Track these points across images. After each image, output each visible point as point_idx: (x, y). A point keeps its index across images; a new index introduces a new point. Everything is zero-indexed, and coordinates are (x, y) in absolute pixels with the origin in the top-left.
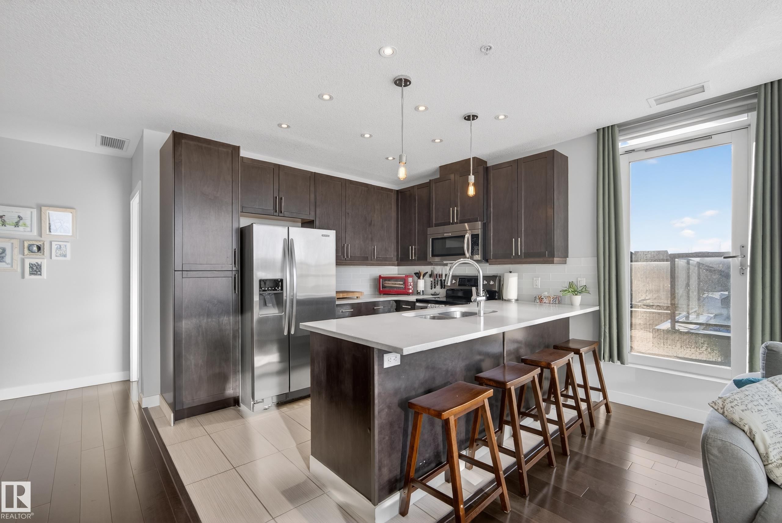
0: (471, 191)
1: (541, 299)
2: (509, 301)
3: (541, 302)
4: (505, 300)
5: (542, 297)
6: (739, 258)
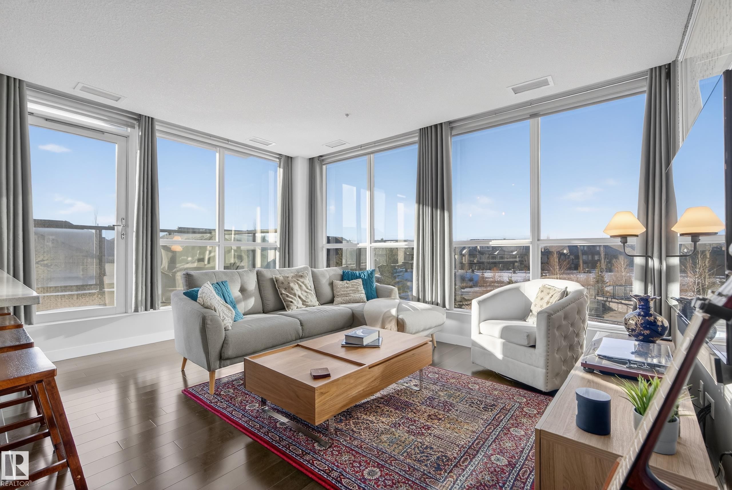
6: (121, 227)
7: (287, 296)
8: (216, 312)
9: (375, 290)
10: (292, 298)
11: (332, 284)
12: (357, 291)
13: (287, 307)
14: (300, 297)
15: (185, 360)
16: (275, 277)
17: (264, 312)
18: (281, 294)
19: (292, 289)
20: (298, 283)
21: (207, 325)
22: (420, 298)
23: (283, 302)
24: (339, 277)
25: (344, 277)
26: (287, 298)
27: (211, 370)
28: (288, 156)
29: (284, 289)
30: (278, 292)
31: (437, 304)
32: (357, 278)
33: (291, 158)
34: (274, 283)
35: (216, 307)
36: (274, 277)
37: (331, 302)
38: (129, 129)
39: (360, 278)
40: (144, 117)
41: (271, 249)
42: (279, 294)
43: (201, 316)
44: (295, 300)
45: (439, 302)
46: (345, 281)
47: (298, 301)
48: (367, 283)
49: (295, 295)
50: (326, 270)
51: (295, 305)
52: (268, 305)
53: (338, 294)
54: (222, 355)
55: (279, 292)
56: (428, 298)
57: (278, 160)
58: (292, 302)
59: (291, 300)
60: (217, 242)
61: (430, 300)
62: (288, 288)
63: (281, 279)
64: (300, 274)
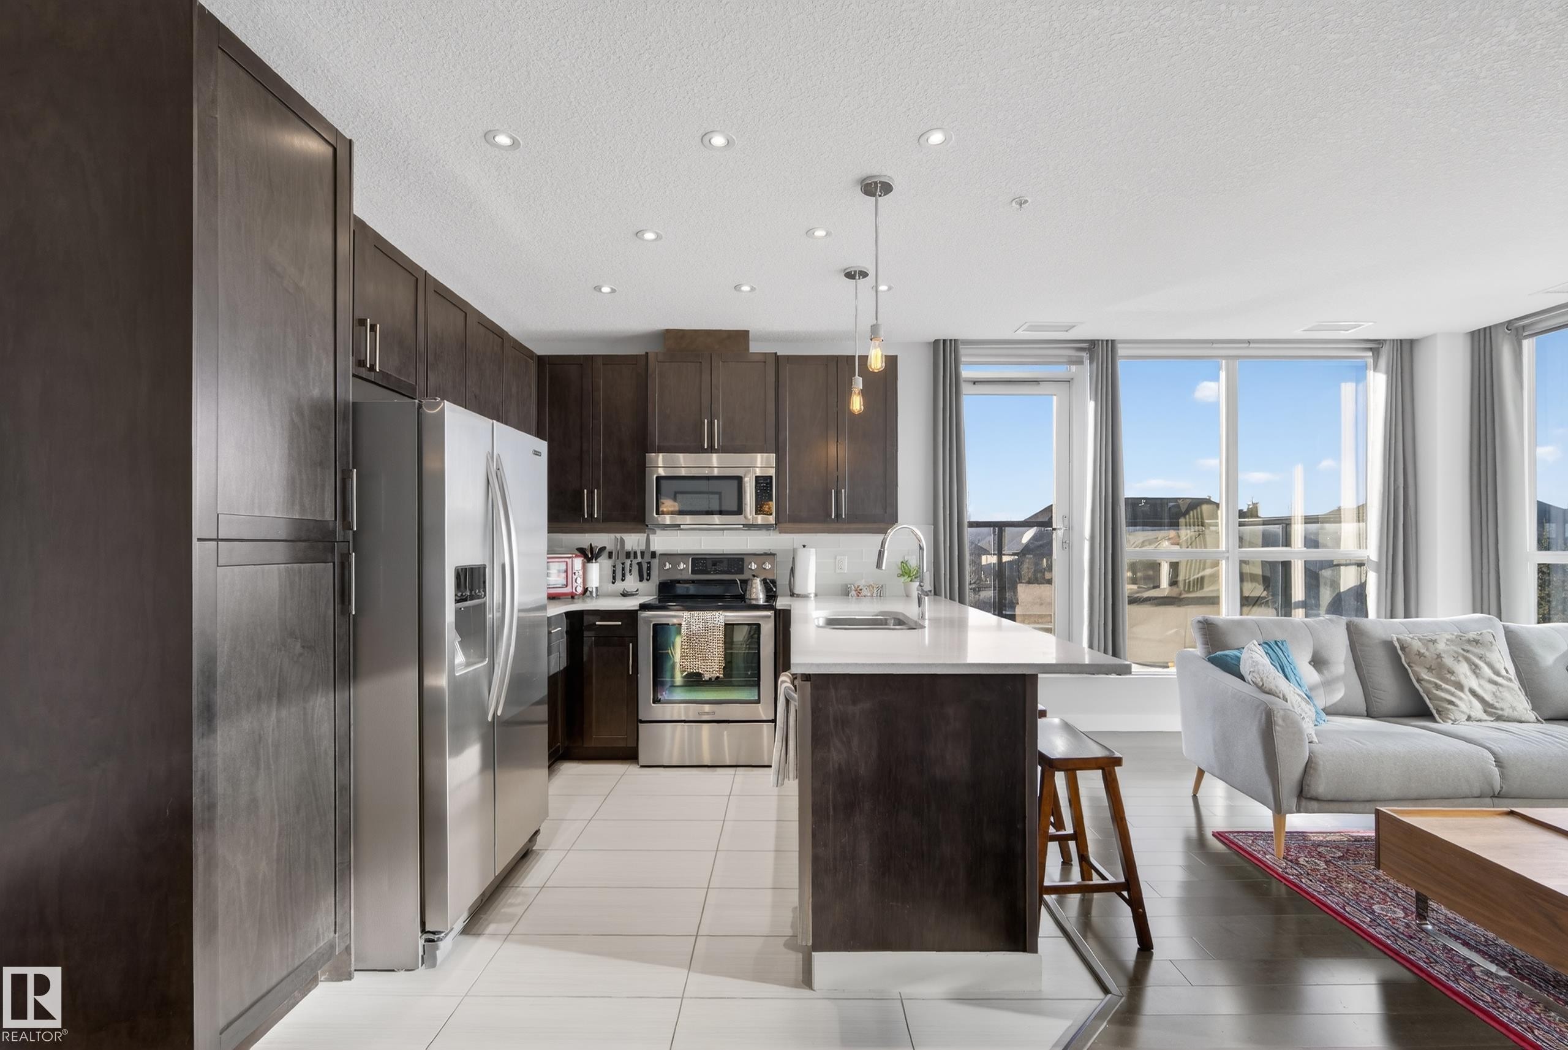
0: (857, 404)
1: (859, 592)
2: (806, 597)
3: (858, 596)
4: (798, 596)
5: (860, 588)
6: (1062, 531)
7: (1438, 687)
8: (1287, 701)
10: (1453, 694)
13: (1439, 712)
14: (1473, 693)
15: (1201, 773)
16: (1398, 639)
17: (1369, 715)
18: (1419, 680)
19: (1452, 673)
20: (1468, 660)
21: (1277, 728)
23: (1427, 701)
26: (1437, 692)
27: (1279, 813)
28: (1401, 340)
29: (1427, 670)
30: (1408, 674)
33: (1411, 341)
34: (1397, 653)
35: (1285, 693)
36: (1395, 639)
38: (1073, 368)
40: (1100, 343)
41: (1346, 565)
42: (1410, 679)
43: (1262, 708)
44: (1461, 699)
47: (1470, 702)
49: (1460, 686)
50: (1541, 629)
51: (1462, 712)
52: (1378, 700)
54: (1306, 788)
55: (1411, 675)
57: (1370, 354)
58: (1451, 703)
60: (1223, 552)
62: (1439, 668)
63: (1417, 645)
64: (1472, 635)
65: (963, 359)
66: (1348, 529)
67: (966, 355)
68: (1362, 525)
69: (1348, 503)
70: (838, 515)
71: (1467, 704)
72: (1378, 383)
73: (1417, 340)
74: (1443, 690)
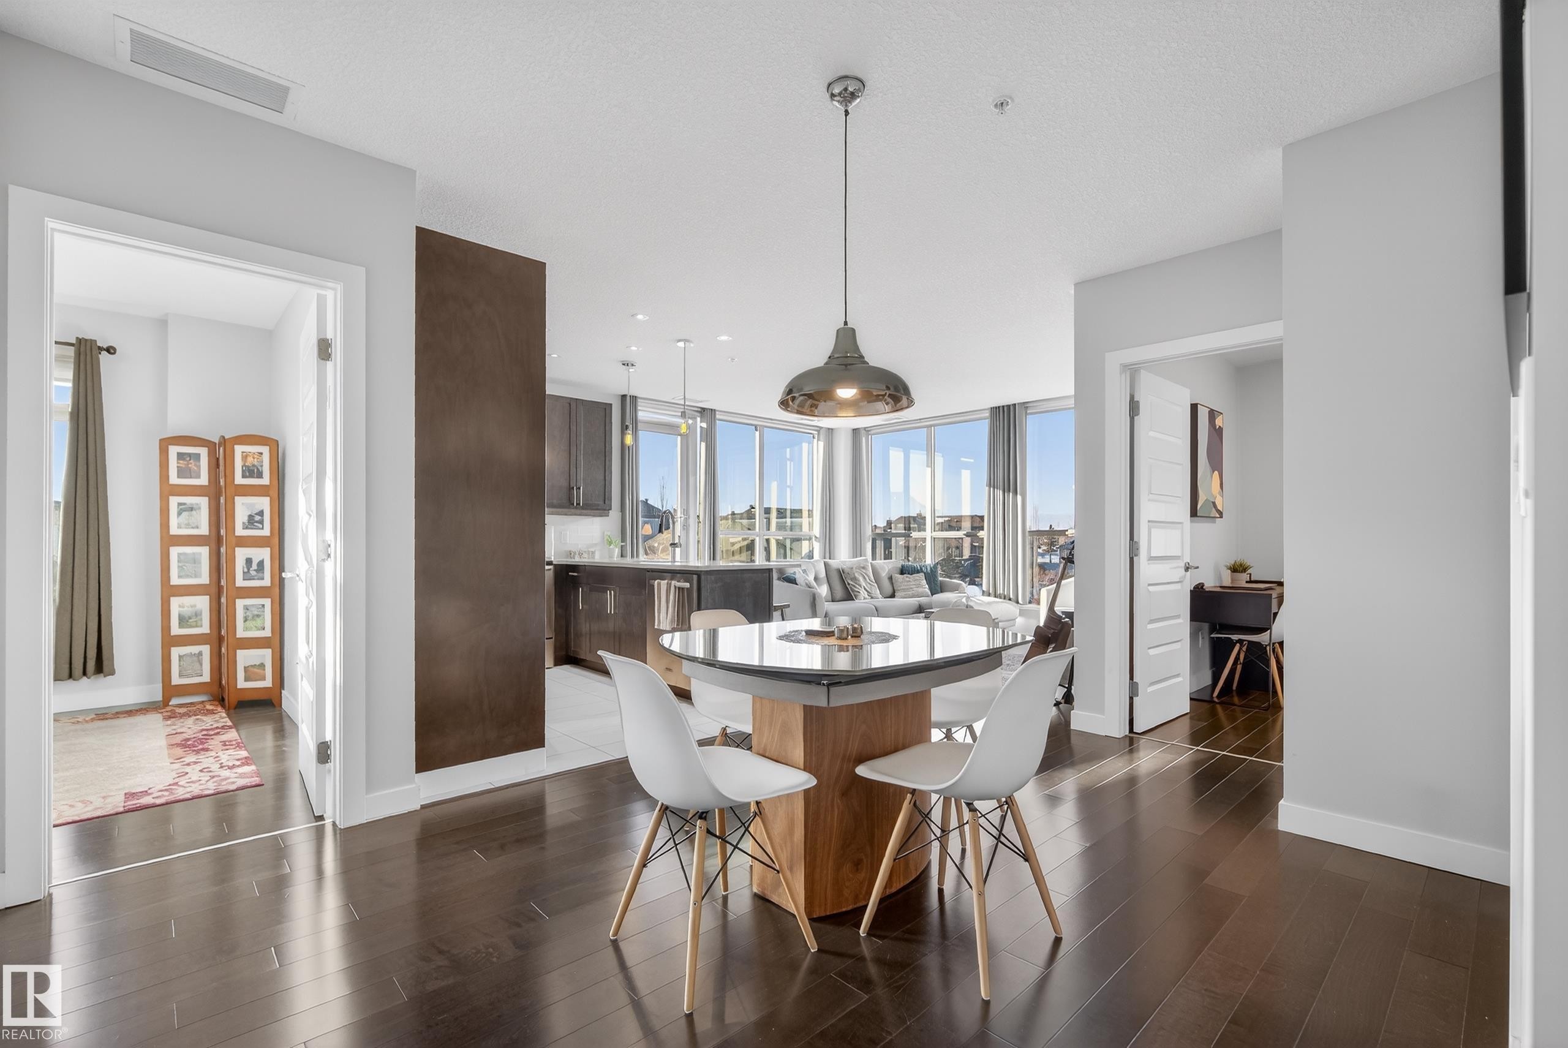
7: (854, 586)
9: (939, 585)
10: (858, 588)
11: (891, 578)
12: (919, 586)
14: (865, 589)
18: (849, 584)
19: (857, 580)
20: (861, 575)
22: (991, 592)
24: (899, 571)
25: (903, 571)
26: (854, 588)
29: (851, 580)
30: (845, 581)
31: (1010, 599)
32: (918, 572)
33: (832, 429)
34: (841, 573)
37: (893, 596)
39: (922, 572)
40: (708, 409)
41: (806, 539)
42: (846, 584)
43: (811, 594)
45: (1011, 597)
46: (905, 575)
48: (931, 577)
49: (861, 586)
50: (884, 563)
53: (899, 589)
56: (1000, 591)
57: (817, 433)
59: (857, 590)
61: (1001, 592)
62: (855, 579)
63: (847, 570)
64: (862, 565)
65: (639, 408)
66: (805, 521)
67: (641, 405)
68: (811, 519)
69: (805, 508)
70: (578, 504)
71: (863, 593)
72: (820, 446)
73: (838, 428)
74: (856, 587)
